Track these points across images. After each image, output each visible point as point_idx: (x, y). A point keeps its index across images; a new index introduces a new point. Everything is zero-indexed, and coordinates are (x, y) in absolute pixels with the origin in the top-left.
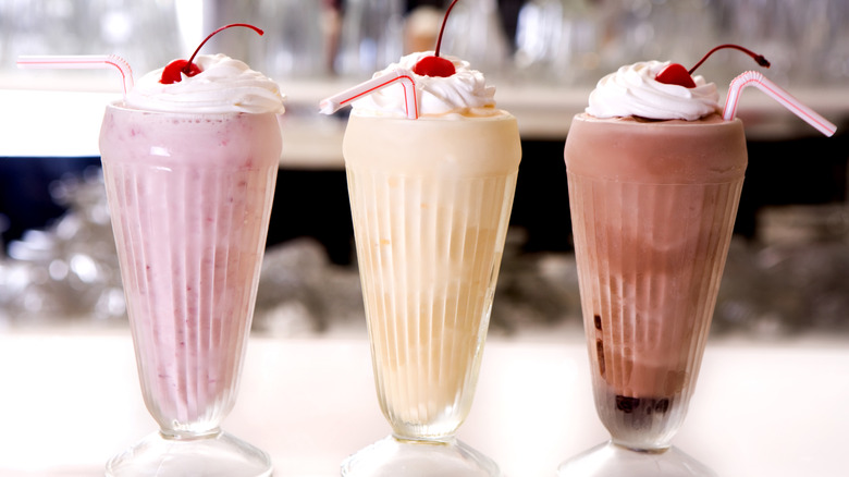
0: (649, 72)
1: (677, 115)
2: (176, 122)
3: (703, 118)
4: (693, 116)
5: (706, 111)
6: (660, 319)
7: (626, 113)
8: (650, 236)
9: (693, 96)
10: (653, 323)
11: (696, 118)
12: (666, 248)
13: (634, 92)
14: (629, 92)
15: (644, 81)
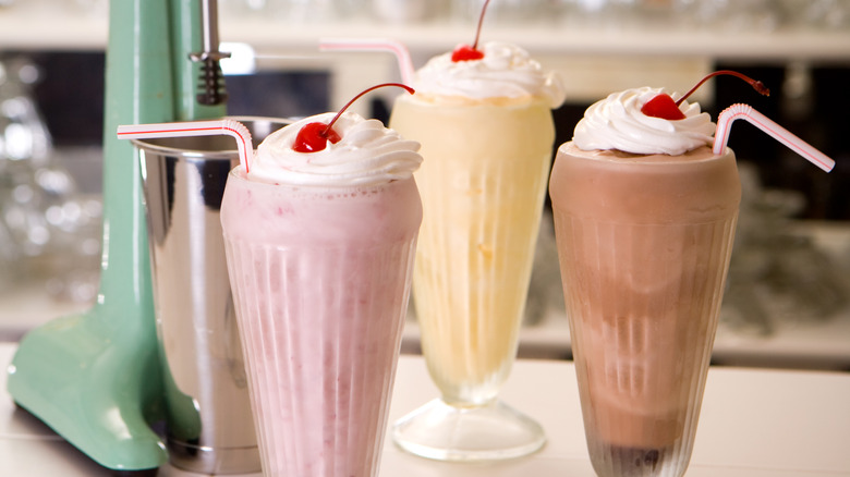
0: (635, 103)
1: (659, 150)
2: (330, 197)
3: (688, 153)
4: (677, 150)
5: (691, 145)
6: (646, 366)
7: (606, 146)
8: (629, 277)
9: (677, 129)
10: (639, 370)
11: (681, 152)
12: (647, 290)
13: (615, 124)
14: (610, 123)
15: (627, 113)
